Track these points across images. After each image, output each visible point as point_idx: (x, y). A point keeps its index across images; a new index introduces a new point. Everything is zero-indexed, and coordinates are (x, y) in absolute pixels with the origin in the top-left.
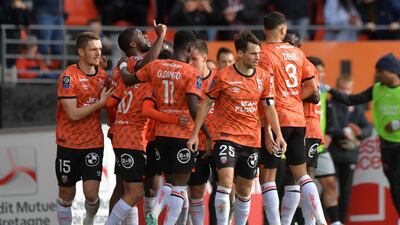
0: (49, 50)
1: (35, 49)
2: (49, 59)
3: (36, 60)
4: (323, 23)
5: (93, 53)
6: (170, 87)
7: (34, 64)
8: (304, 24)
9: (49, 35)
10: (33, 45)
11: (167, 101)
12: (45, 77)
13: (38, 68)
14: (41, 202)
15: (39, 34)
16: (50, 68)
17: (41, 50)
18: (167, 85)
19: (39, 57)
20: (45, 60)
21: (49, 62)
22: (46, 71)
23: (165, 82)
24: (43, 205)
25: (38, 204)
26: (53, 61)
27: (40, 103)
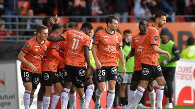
0: (11, 26)
1: (4, 26)
2: (10, 31)
3: (4, 31)
4: (133, 15)
5: (44, 35)
6: (77, 42)
7: (3, 33)
8: (126, 15)
9: (10, 20)
10: (3, 25)
11: (73, 48)
12: (8, 39)
13: (5, 35)
14: (7, 95)
15: (5, 20)
16: (11, 35)
17: (7, 27)
18: (75, 41)
19: (6, 30)
20: (8, 31)
21: (10, 32)
22: (9, 36)
23: (75, 39)
24: (7, 96)
25: (5, 96)
26: (12, 31)
27: (6, 50)
